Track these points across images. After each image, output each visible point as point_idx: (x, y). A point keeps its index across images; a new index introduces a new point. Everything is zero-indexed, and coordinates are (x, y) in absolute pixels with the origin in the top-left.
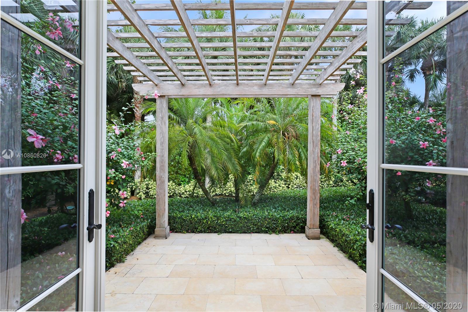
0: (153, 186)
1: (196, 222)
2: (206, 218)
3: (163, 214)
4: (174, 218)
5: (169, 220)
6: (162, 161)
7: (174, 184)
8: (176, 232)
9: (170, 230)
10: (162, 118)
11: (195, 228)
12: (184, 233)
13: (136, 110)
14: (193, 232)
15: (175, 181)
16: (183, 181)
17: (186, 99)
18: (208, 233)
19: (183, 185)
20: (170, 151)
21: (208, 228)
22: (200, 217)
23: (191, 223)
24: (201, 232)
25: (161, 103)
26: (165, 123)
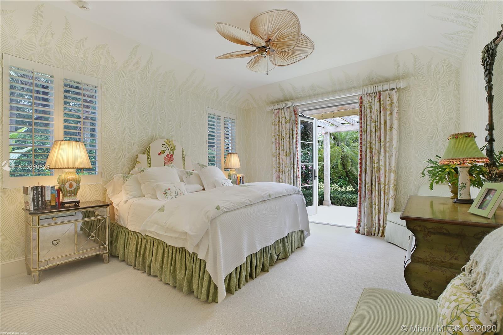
0: (321, 187)
1: (346, 200)
2: (352, 198)
3: (328, 194)
4: (334, 197)
5: (331, 198)
6: (327, 166)
7: (337, 186)
8: (335, 205)
9: (331, 203)
10: (327, 144)
11: (345, 204)
12: (339, 205)
13: (310, 133)
14: (344, 206)
15: (338, 183)
16: (344, 184)
17: (340, 133)
18: (353, 207)
19: (344, 187)
20: (331, 161)
21: (353, 204)
22: (348, 198)
23: (343, 201)
24: (349, 206)
25: (326, 136)
26: (328, 147)
